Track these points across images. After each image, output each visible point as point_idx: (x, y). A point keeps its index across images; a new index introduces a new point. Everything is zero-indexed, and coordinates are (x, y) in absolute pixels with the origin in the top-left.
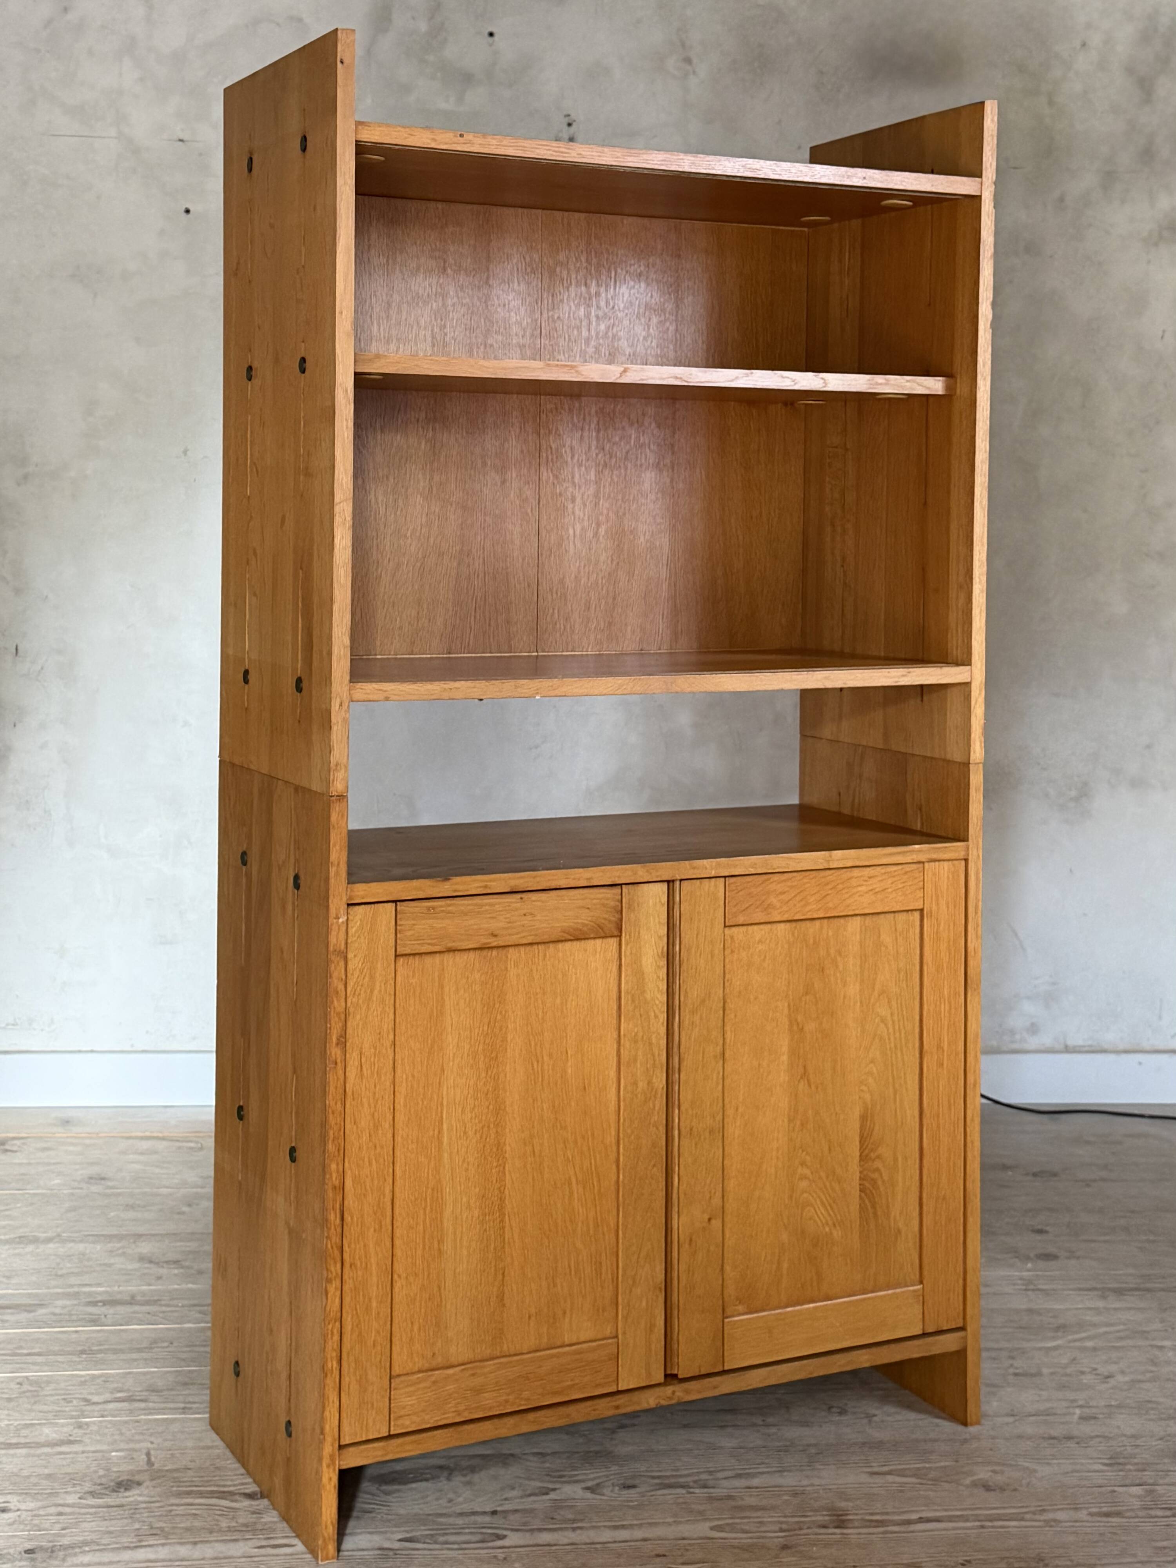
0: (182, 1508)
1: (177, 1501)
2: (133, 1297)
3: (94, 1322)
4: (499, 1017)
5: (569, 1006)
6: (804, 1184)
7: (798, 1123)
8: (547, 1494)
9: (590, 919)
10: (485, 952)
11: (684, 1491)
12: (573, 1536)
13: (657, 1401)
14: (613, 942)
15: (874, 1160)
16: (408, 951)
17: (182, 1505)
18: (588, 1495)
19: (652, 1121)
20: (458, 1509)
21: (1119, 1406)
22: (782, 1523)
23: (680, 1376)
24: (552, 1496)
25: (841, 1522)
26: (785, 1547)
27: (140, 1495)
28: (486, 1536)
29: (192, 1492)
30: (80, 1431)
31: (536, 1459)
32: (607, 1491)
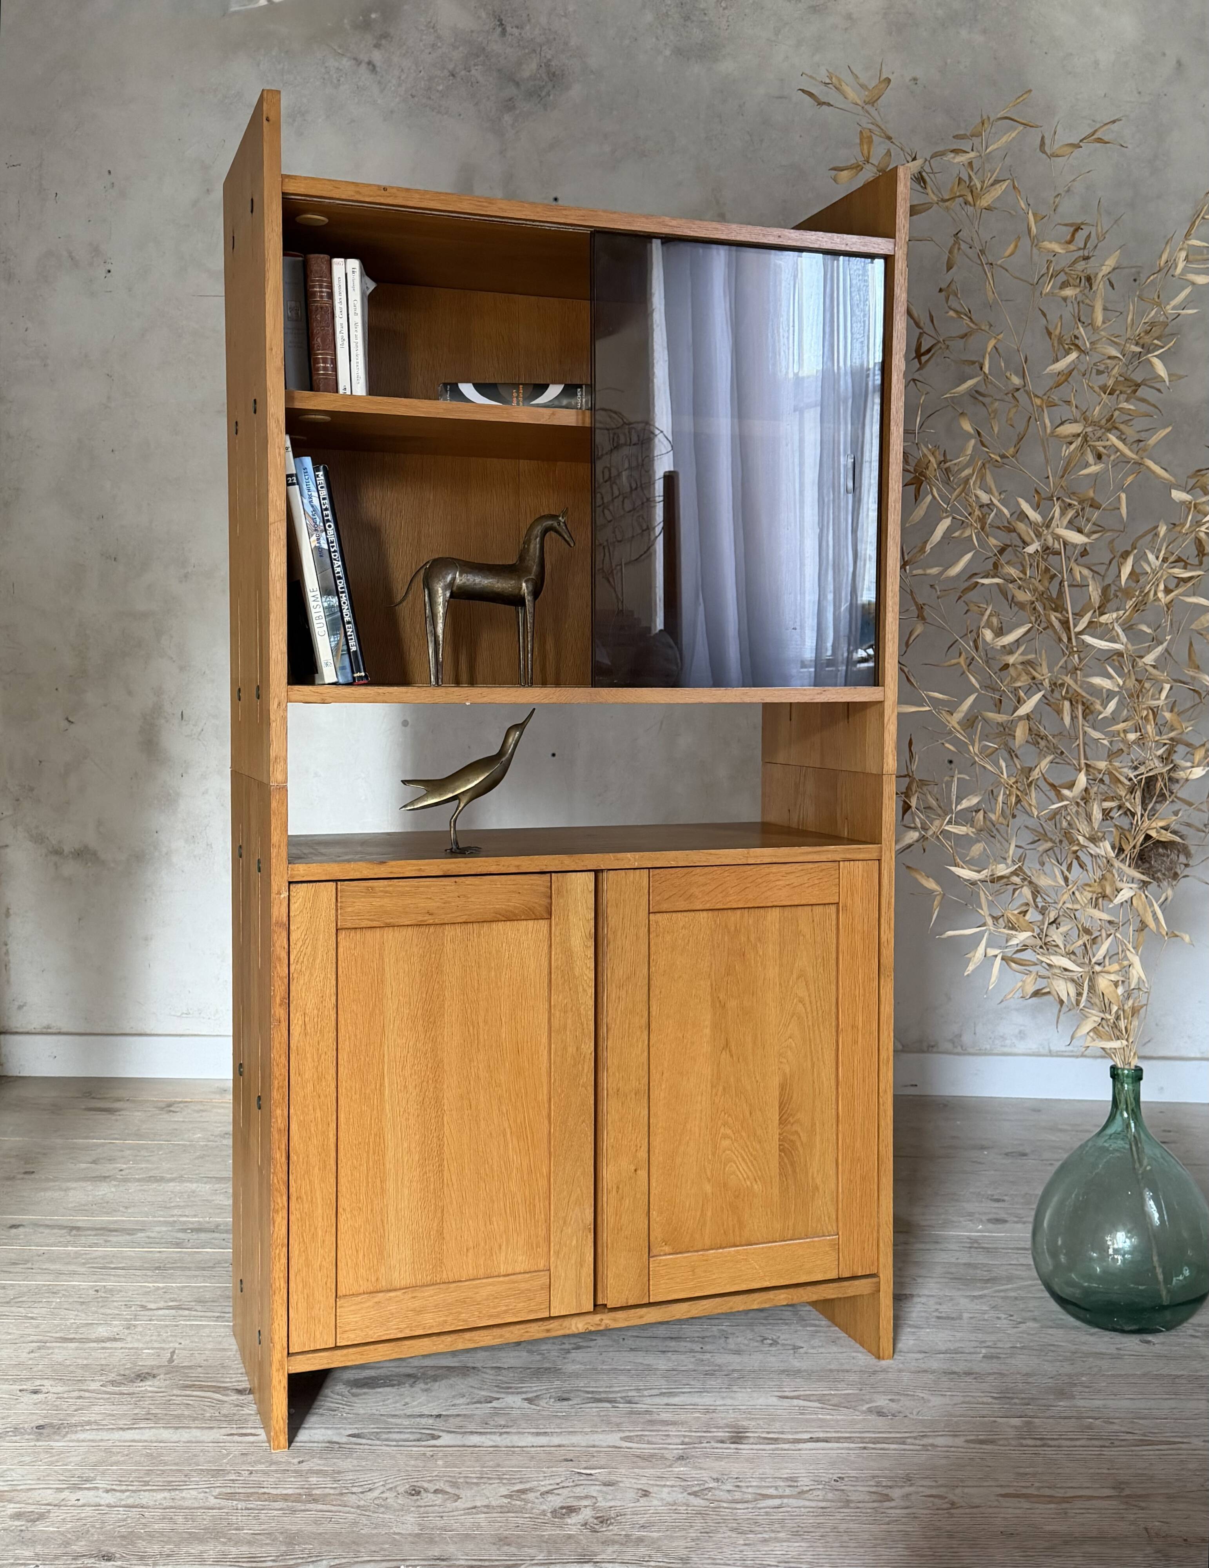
0: (180, 1398)
1: (179, 1392)
2: (218, 1226)
3: (178, 1245)
4: (436, 987)
5: (503, 980)
6: (726, 1143)
7: (721, 1088)
8: (490, 1402)
9: (521, 902)
10: (423, 929)
11: (608, 1405)
12: (497, 1440)
13: (586, 1326)
14: (544, 924)
15: (792, 1125)
16: (349, 925)
17: (180, 1396)
18: (526, 1405)
19: (581, 1082)
20: (409, 1412)
21: (1022, 1348)
22: (684, 1436)
23: (609, 1307)
24: (495, 1404)
25: (738, 1438)
26: (681, 1458)
27: (150, 1386)
28: (424, 1436)
29: (194, 1385)
30: (127, 1331)
31: (493, 1372)
32: (543, 1403)
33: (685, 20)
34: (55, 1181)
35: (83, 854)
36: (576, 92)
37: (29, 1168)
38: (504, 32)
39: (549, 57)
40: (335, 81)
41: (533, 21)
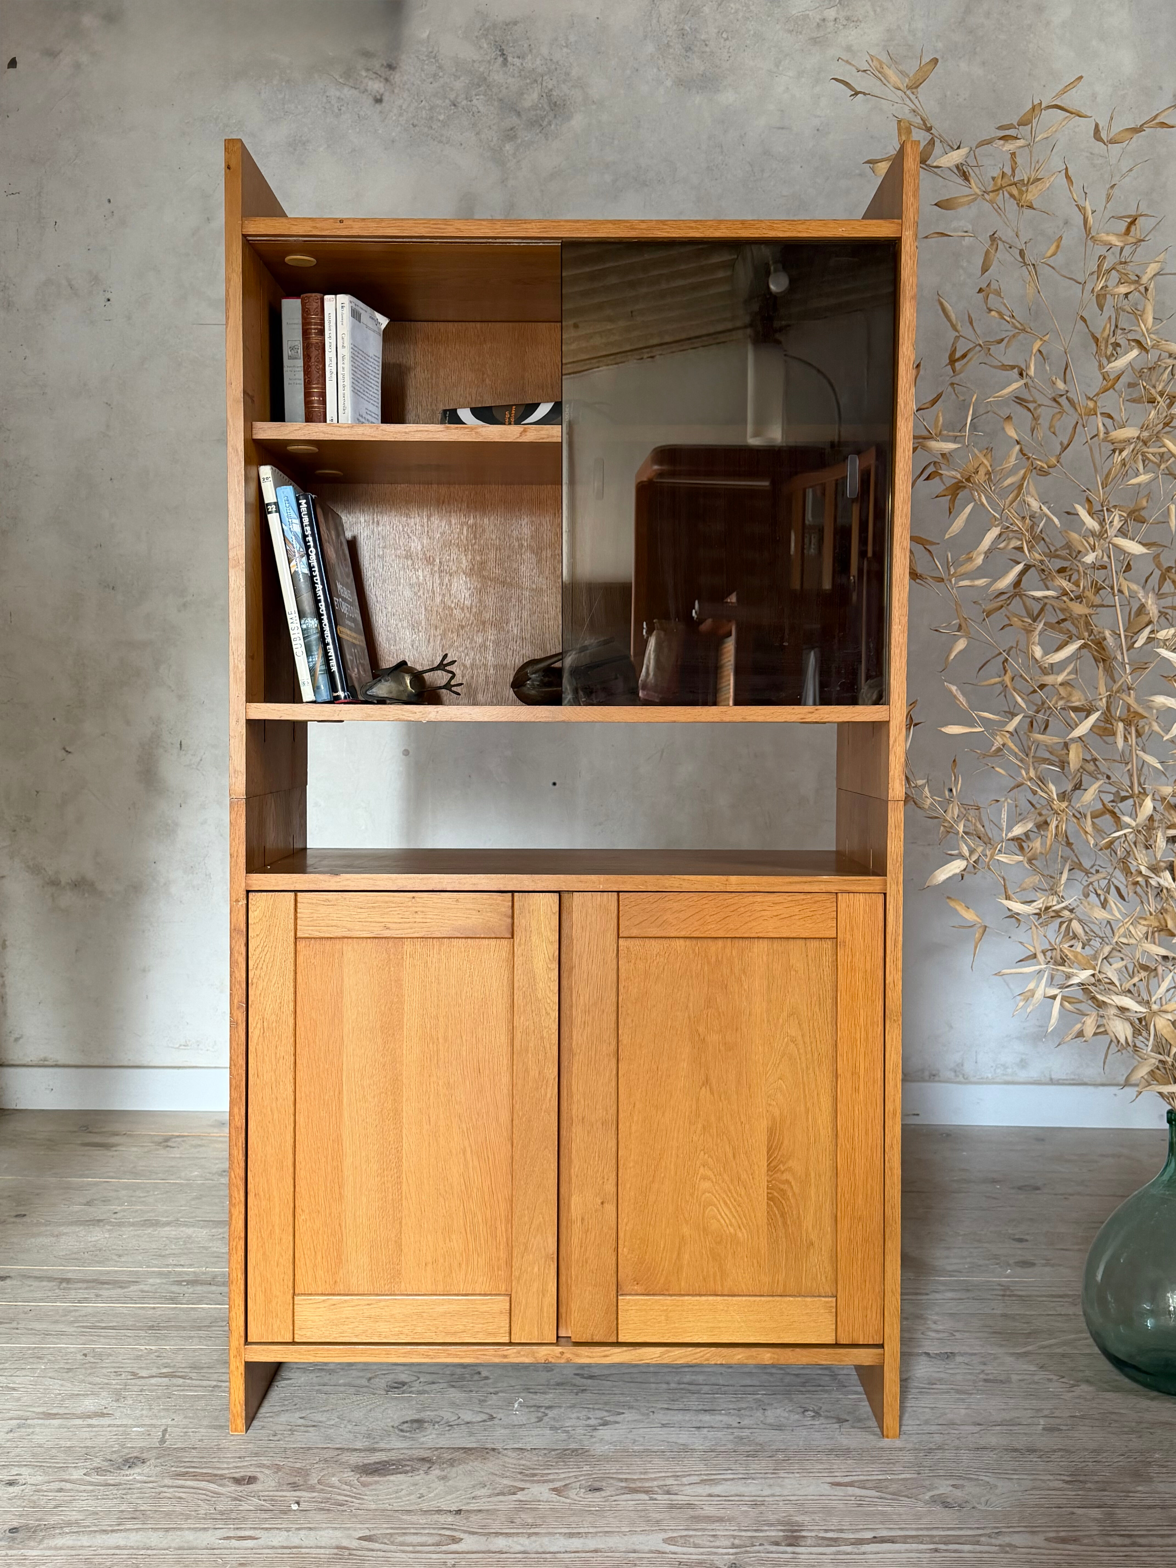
0: (171, 1490)
1: (170, 1482)
3: (173, 1300)
8: (514, 1494)
11: (646, 1497)
12: (525, 1543)
17: (172, 1487)
18: (554, 1497)
20: (425, 1506)
22: (734, 1537)
24: (520, 1496)
25: (793, 1538)
27: (139, 1474)
28: (443, 1539)
29: (187, 1473)
30: (115, 1404)
31: (514, 1455)
32: (572, 1494)
33: (687, 51)
34: (46, 1226)
35: (80, 885)
36: (578, 121)
37: (21, 1210)
38: (505, 62)
39: (550, 87)
40: (337, 111)
41: (534, 51)
